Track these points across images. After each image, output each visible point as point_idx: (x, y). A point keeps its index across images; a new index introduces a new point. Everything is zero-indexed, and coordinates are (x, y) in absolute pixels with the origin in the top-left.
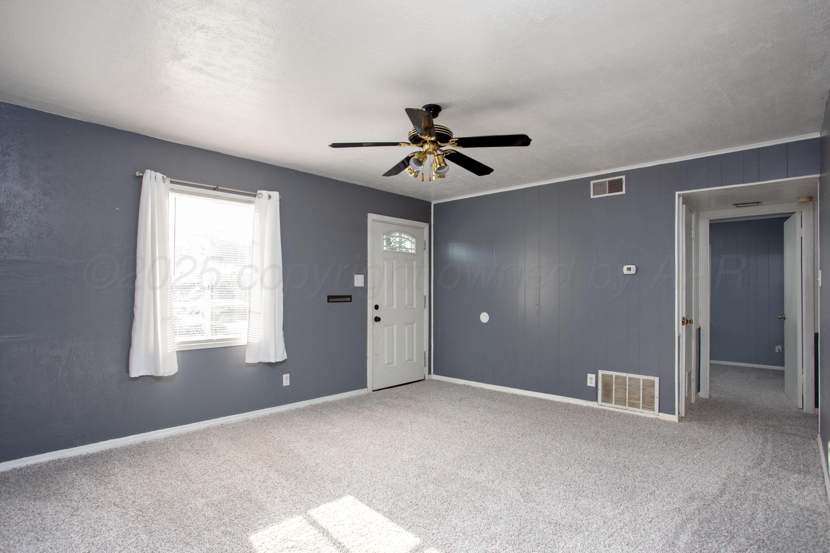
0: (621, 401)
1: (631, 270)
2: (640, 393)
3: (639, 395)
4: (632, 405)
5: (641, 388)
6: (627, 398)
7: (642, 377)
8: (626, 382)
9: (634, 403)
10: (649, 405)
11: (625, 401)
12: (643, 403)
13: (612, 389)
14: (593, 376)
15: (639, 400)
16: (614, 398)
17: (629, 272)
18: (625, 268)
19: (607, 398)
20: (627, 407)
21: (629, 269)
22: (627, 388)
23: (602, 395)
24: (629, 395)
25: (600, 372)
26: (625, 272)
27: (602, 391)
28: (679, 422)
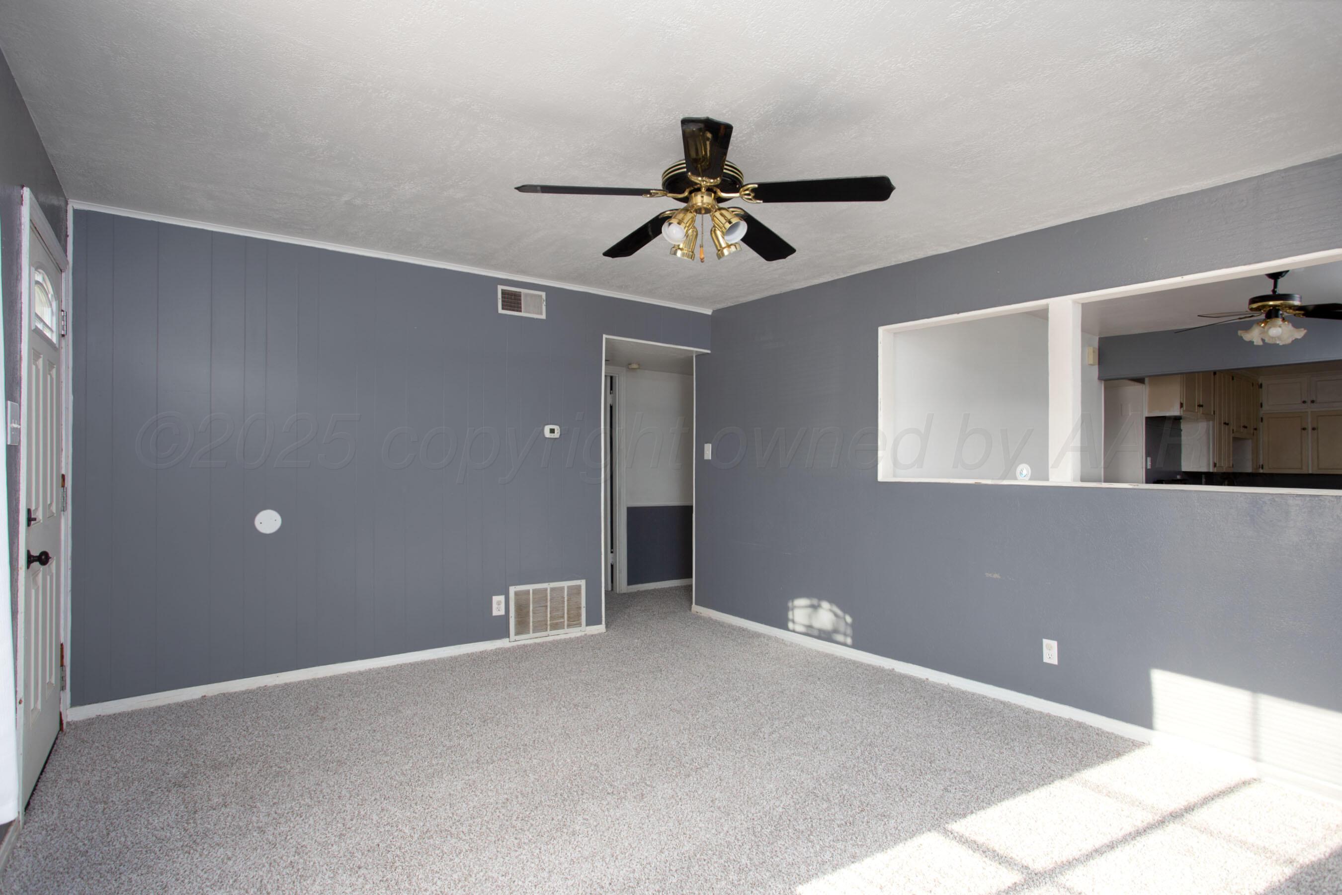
0: (541, 627)
1: (554, 433)
2: (564, 607)
3: (563, 610)
4: (555, 627)
5: (566, 599)
6: (549, 619)
7: (566, 584)
8: (546, 596)
9: (557, 624)
10: (574, 621)
11: (546, 624)
12: (568, 620)
13: (528, 612)
14: (502, 598)
15: (563, 617)
16: (531, 624)
17: (552, 434)
18: (547, 429)
19: (522, 627)
20: (549, 632)
21: (552, 431)
22: (549, 604)
23: (516, 625)
24: (550, 613)
25: (512, 590)
26: (547, 434)
27: (515, 618)
28: (607, 631)
